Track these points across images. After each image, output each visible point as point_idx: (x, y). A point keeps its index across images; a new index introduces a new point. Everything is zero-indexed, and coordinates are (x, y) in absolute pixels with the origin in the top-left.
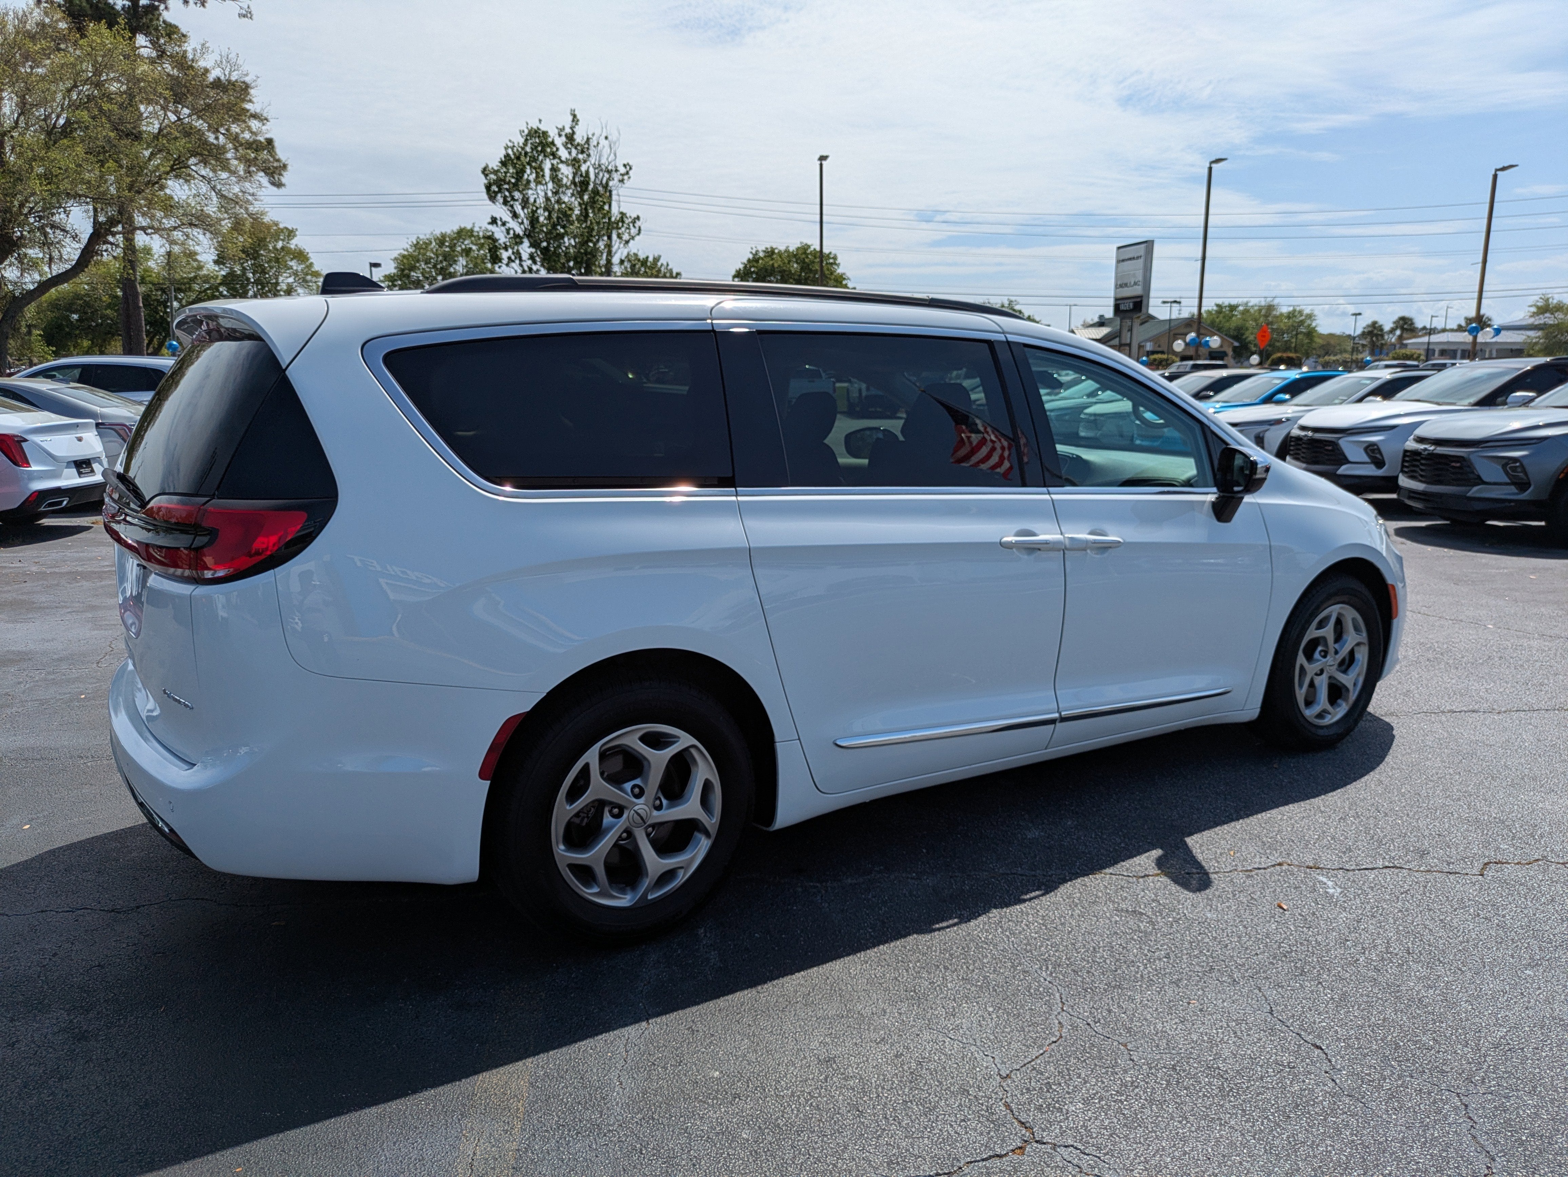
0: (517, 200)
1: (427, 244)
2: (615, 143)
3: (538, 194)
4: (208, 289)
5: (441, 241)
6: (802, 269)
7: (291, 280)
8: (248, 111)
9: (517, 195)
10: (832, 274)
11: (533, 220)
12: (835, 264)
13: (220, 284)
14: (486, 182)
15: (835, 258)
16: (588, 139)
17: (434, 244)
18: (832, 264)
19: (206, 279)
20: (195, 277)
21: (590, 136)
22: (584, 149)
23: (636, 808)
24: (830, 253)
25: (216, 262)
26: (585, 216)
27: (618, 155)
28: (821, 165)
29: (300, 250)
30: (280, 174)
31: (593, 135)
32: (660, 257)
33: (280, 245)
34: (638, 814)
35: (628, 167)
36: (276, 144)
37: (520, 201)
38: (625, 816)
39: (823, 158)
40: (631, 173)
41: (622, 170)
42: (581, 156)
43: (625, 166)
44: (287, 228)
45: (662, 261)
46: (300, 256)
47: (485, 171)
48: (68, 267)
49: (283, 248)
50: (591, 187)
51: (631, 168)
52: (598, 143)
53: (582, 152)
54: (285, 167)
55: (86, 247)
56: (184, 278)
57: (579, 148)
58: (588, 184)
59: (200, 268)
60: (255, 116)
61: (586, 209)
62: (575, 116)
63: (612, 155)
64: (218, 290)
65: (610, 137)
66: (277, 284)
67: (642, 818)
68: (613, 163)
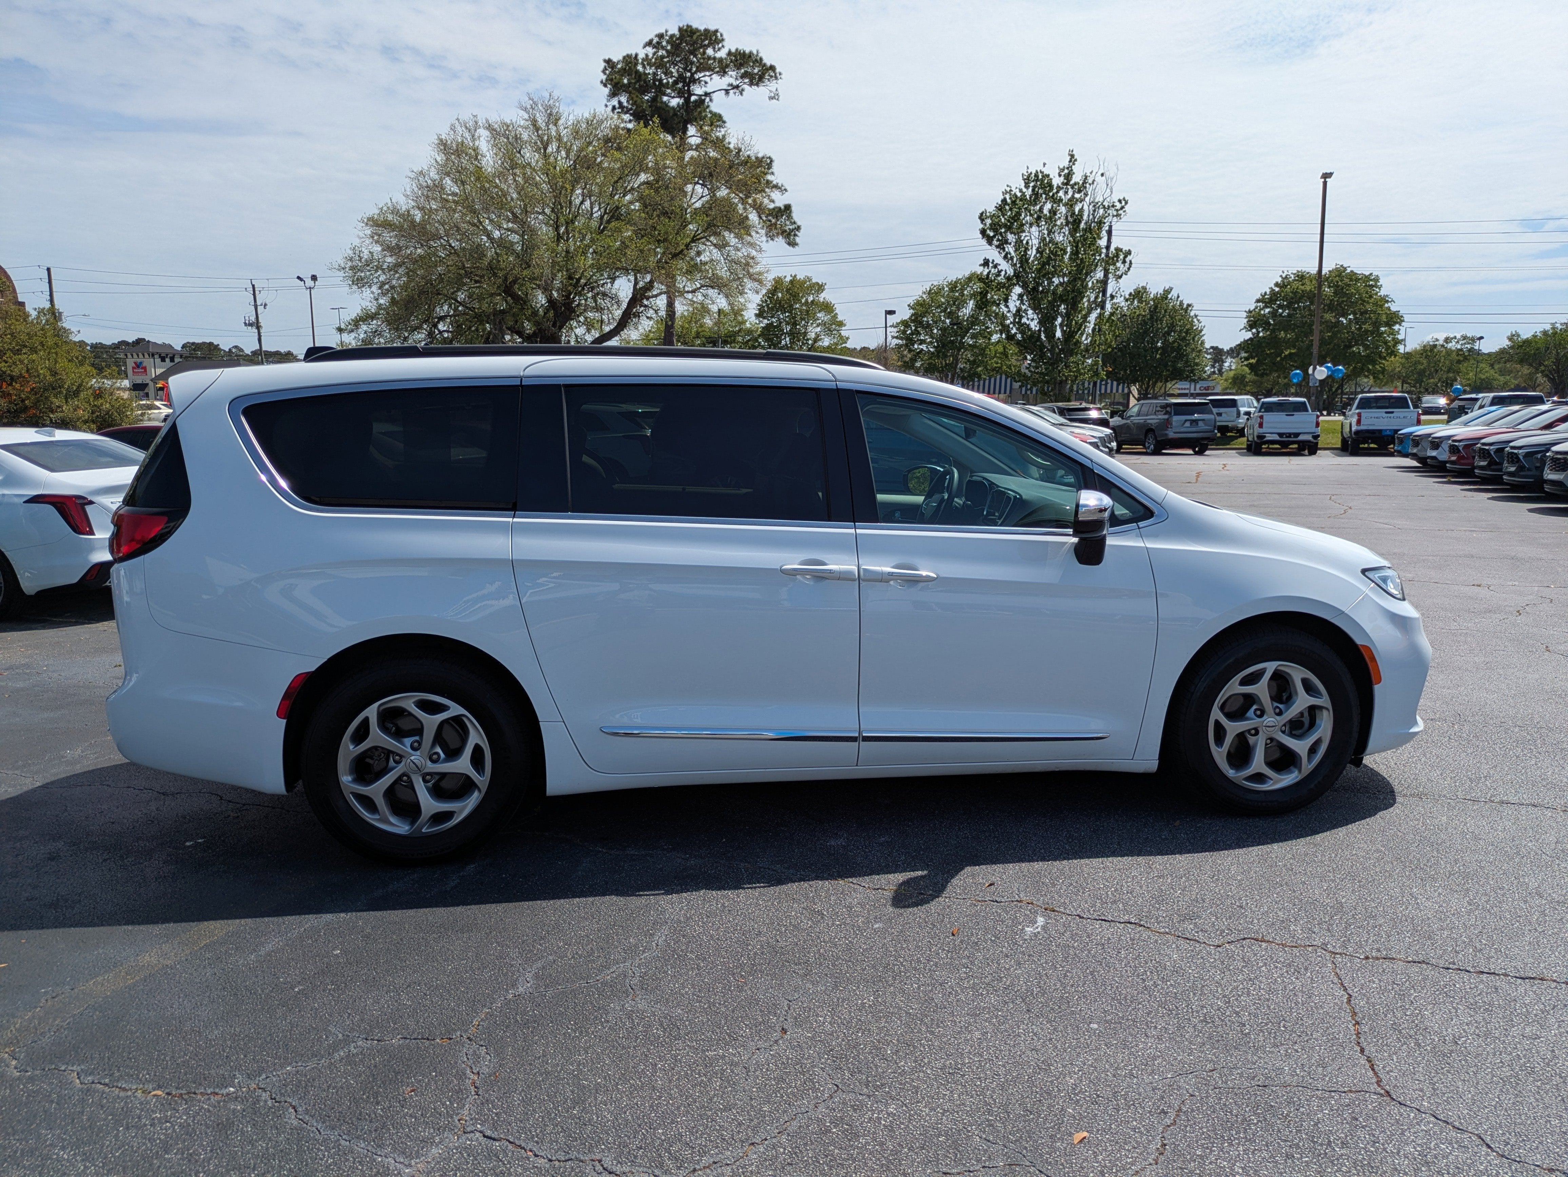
0: (1010, 244)
1: (940, 289)
2: (1112, 179)
3: (1033, 236)
4: (749, 340)
5: (953, 286)
6: (1335, 293)
7: (818, 329)
8: (772, 182)
9: (1011, 237)
10: (1371, 297)
11: (1024, 260)
12: (1376, 286)
13: (759, 335)
14: (981, 226)
15: (1377, 280)
16: (1086, 177)
17: (946, 289)
18: (1372, 286)
19: (749, 332)
20: (740, 331)
21: (1088, 174)
22: (1081, 188)
23: (412, 758)
24: (1371, 274)
25: (757, 316)
26: (1075, 253)
27: (1114, 189)
28: (1325, 184)
29: (827, 303)
30: (795, 235)
31: (1091, 173)
32: (1171, 289)
33: (811, 299)
34: (414, 763)
35: (1123, 203)
36: (793, 209)
37: (1013, 244)
38: (403, 764)
39: (1326, 176)
40: (1127, 208)
41: (1118, 206)
42: (1077, 196)
43: (1120, 201)
44: (818, 284)
45: (1173, 294)
46: (828, 308)
47: (982, 217)
48: (612, 327)
49: (812, 302)
50: (1082, 225)
51: (1126, 203)
52: (1094, 181)
53: (1079, 191)
54: (798, 228)
55: (626, 310)
56: (729, 332)
57: (1076, 187)
58: (1080, 222)
59: (744, 322)
60: (776, 187)
61: (1077, 247)
62: (1072, 156)
63: (1108, 190)
64: (757, 341)
65: (1107, 174)
66: (805, 333)
67: (417, 766)
68: (1108, 199)
